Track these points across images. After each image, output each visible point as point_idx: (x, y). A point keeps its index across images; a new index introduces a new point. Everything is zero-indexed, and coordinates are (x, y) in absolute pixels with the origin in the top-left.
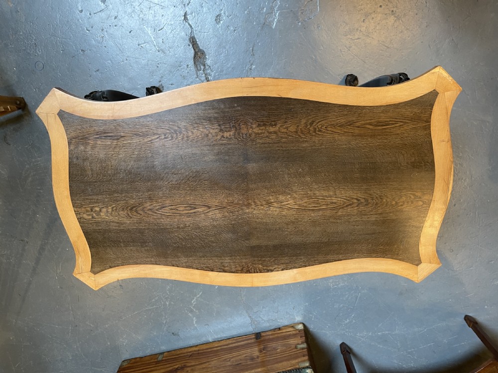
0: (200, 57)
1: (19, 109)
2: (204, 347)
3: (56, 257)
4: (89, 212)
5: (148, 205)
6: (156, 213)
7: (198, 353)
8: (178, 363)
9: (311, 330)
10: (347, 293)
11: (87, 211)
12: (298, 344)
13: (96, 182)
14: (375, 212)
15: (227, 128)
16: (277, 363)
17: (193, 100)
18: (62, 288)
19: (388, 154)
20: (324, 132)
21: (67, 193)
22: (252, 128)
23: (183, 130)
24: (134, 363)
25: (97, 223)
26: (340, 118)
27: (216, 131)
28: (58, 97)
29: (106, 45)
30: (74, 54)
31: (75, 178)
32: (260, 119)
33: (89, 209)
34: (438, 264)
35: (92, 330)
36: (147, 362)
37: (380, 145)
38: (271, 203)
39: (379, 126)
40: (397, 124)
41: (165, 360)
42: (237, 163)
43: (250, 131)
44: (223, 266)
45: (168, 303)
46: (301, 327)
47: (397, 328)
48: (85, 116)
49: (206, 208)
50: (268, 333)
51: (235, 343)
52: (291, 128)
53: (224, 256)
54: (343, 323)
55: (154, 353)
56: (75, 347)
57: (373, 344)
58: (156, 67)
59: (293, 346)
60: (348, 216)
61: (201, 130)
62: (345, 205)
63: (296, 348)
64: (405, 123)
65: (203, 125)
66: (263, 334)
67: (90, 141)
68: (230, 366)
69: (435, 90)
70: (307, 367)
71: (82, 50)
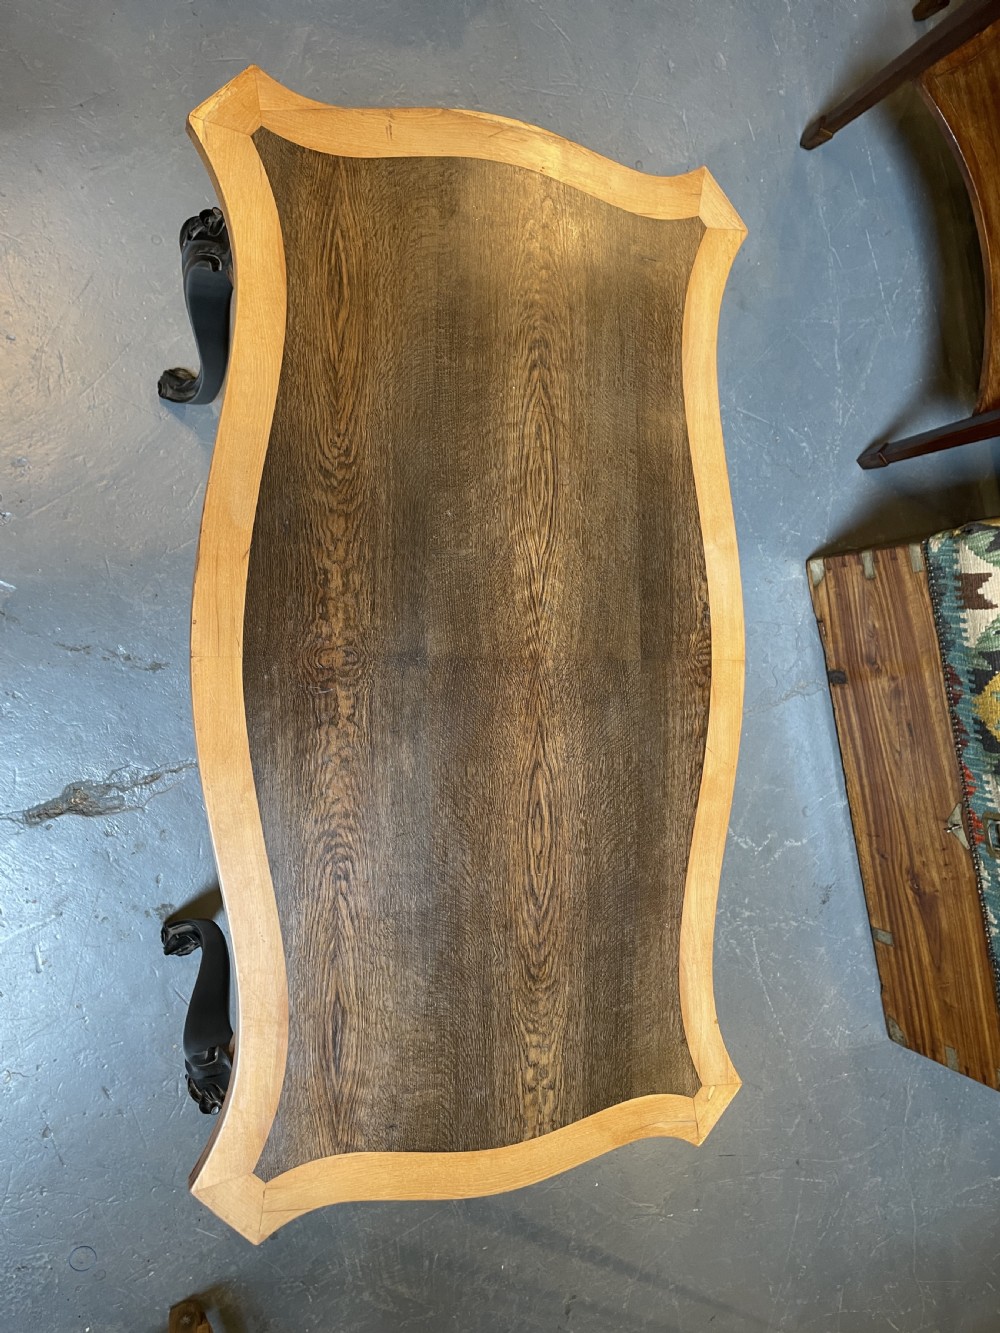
0: (85, 799)
1: (203, 1318)
2: (860, 821)
3: (614, 1217)
4: (537, 1098)
5: (526, 933)
6: (547, 912)
7: (877, 836)
8: (901, 891)
9: (825, 541)
10: (735, 441)
11: (534, 1102)
12: (863, 572)
13: (456, 1077)
14: (565, 324)
15: (326, 705)
16: (910, 628)
17: (247, 795)
18: (698, 1200)
19: (416, 275)
20: (351, 442)
21: (483, 1159)
22: (329, 637)
23: (326, 827)
24: (896, 1008)
25: (568, 1075)
26: (315, 396)
27: (333, 734)
28: (217, 1180)
29: (32, 1066)
30: (53, 1158)
31: (444, 1134)
32: (306, 613)
33: (529, 1097)
34: (703, 174)
35: (810, 1121)
36: (895, 972)
37: (393, 296)
38: (532, 597)
39: (341, 292)
40: (338, 243)
41: (891, 923)
42: (424, 683)
43: (339, 643)
44: (691, 736)
45: (747, 914)
46: (817, 566)
47: (826, 321)
48: (275, 1102)
49: (539, 774)
50: (831, 652)
51: (853, 739)
52: (334, 530)
53: (665, 732)
54: (811, 458)
55: (871, 955)
56: (851, 1167)
57: (863, 386)
58: (106, 925)
59: (869, 586)
60: (572, 396)
61: (328, 776)
62: (546, 401)
63: (872, 579)
64: (336, 221)
65: (316, 770)
66: (833, 666)
67: (346, 1091)
68: (913, 752)
69: (252, 137)
70: (926, 549)
71: (44, 1135)
